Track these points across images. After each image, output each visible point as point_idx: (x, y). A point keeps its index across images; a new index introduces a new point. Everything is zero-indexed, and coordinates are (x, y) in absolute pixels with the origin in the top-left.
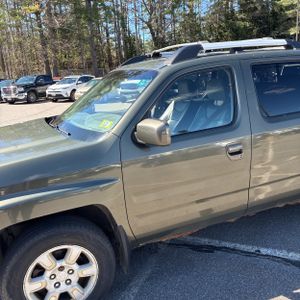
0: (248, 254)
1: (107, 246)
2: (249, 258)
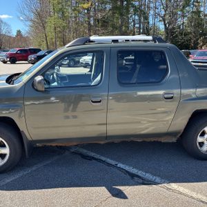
0: (109, 165)
1: (15, 140)
2: (107, 167)
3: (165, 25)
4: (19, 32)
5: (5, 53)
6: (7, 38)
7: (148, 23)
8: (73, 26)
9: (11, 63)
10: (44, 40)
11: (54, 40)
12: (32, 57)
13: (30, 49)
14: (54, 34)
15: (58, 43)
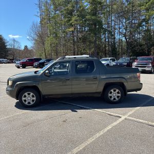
3: (126, 40)
4: (26, 47)
5: (19, 62)
6: (18, 51)
7: (115, 38)
8: (63, 42)
9: (23, 68)
10: (44, 52)
11: (50, 52)
12: (36, 64)
13: (35, 59)
14: (50, 48)
15: (53, 54)
